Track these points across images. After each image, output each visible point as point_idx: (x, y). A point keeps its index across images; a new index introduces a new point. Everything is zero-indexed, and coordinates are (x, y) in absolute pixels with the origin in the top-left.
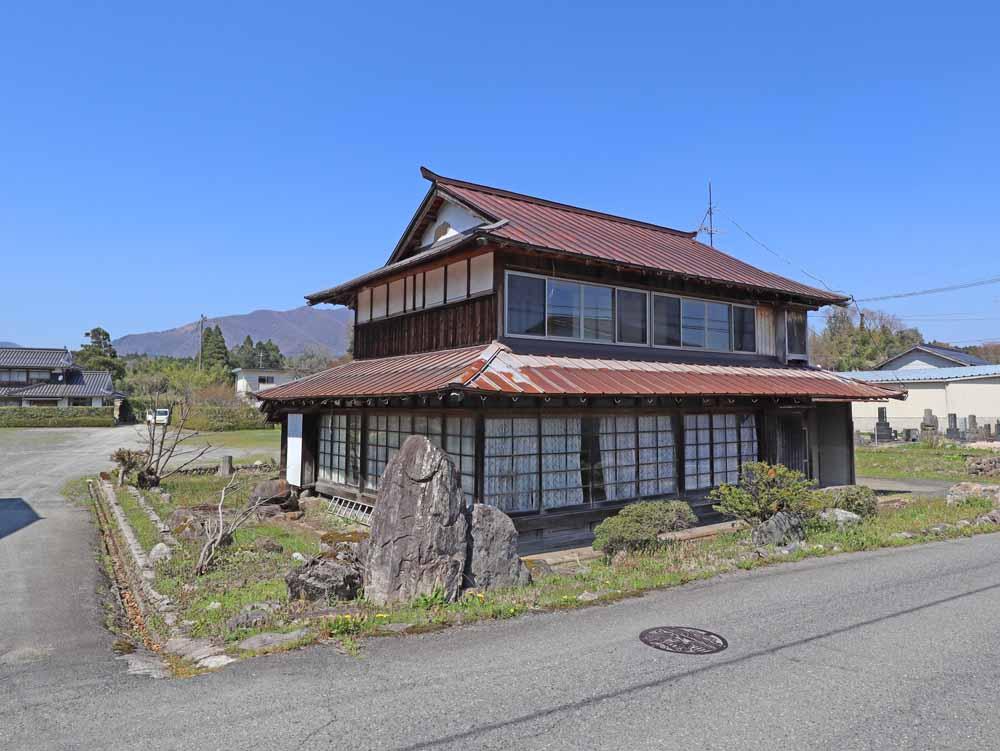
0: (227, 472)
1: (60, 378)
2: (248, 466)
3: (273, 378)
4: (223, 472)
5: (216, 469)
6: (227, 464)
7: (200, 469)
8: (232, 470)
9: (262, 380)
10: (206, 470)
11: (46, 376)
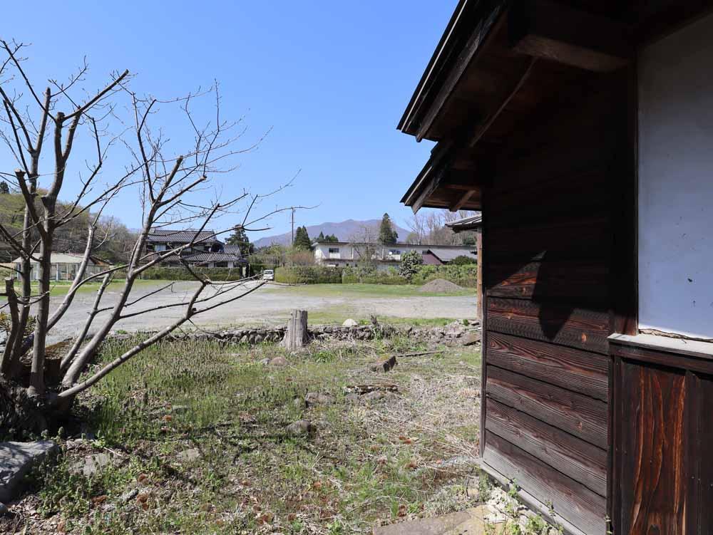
0: (299, 341)
1: (210, 249)
2: (335, 328)
3: (338, 249)
4: (292, 340)
5: (282, 333)
6: (299, 326)
7: (255, 333)
8: (308, 336)
9: (331, 251)
10: (264, 335)
11: (201, 248)
